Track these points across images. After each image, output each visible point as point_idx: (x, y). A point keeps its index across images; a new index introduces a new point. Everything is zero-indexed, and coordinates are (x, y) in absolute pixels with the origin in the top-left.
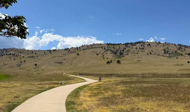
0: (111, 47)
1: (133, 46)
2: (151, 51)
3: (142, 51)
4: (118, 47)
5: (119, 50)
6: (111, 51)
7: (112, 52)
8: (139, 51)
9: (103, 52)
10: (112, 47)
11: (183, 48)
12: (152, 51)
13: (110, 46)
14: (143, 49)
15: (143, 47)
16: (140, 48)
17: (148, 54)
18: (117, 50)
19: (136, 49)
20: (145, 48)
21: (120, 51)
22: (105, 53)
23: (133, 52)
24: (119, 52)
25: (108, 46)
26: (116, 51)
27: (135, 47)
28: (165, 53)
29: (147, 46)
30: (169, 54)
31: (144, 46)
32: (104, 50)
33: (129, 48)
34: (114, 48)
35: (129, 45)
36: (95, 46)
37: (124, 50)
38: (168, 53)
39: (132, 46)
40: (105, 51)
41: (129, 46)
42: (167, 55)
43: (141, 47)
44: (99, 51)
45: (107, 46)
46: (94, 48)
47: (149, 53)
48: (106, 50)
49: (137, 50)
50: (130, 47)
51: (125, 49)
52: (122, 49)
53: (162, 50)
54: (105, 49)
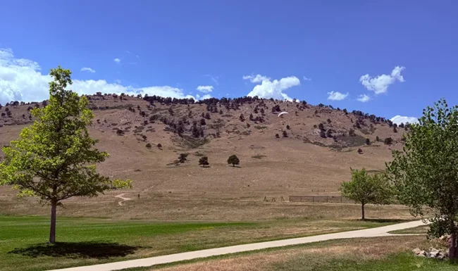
0: (159, 109)
1: (231, 110)
2: (285, 129)
3: (259, 128)
4: (183, 109)
5: (190, 120)
6: (165, 122)
7: (168, 126)
8: (249, 126)
9: (139, 125)
10: (162, 107)
11: (367, 122)
12: (288, 127)
13: (158, 105)
14: (261, 120)
15: (259, 114)
16: (251, 116)
17: (277, 136)
18: (184, 119)
19: (242, 118)
20: (265, 118)
21: (192, 125)
22: (146, 127)
23: (232, 127)
24: (189, 127)
25: (152, 103)
26: (180, 123)
27: (237, 114)
28: (323, 136)
29: (270, 111)
30: (335, 138)
31: (262, 111)
32: (143, 119)
33: (218, 116)
34: (171, 112)
35: (218, 104)
36: (103, 104)
37: (206, 120)
38: (330, 136)
39: (228, 108)
40: (146, 123)
41: (219, 109)
42: (330, 141)
43: (255, 116)
44: (123, 121)
45: (148, 103)
46: (102, 109)
47: (281, 134)
48: (146, 119)
49: (245, 123)
50: (221, 113)
51: (208, 117)
52: (199, 118)
53: (315, 126)
54: (143, 114)
